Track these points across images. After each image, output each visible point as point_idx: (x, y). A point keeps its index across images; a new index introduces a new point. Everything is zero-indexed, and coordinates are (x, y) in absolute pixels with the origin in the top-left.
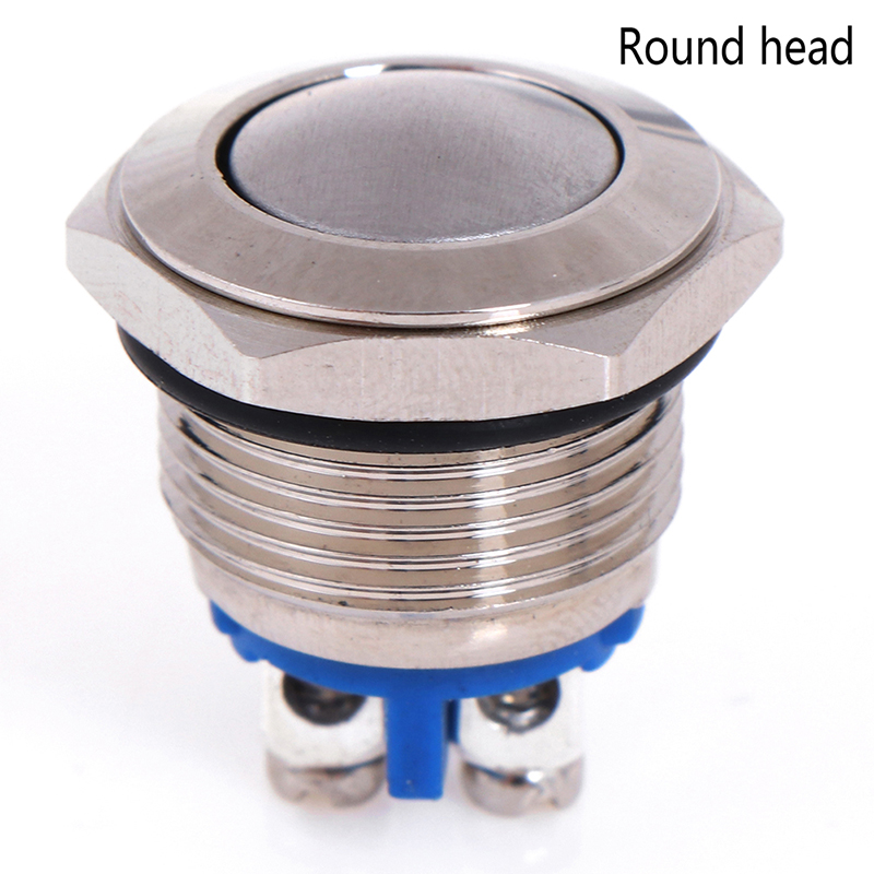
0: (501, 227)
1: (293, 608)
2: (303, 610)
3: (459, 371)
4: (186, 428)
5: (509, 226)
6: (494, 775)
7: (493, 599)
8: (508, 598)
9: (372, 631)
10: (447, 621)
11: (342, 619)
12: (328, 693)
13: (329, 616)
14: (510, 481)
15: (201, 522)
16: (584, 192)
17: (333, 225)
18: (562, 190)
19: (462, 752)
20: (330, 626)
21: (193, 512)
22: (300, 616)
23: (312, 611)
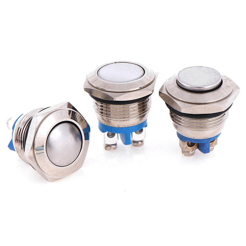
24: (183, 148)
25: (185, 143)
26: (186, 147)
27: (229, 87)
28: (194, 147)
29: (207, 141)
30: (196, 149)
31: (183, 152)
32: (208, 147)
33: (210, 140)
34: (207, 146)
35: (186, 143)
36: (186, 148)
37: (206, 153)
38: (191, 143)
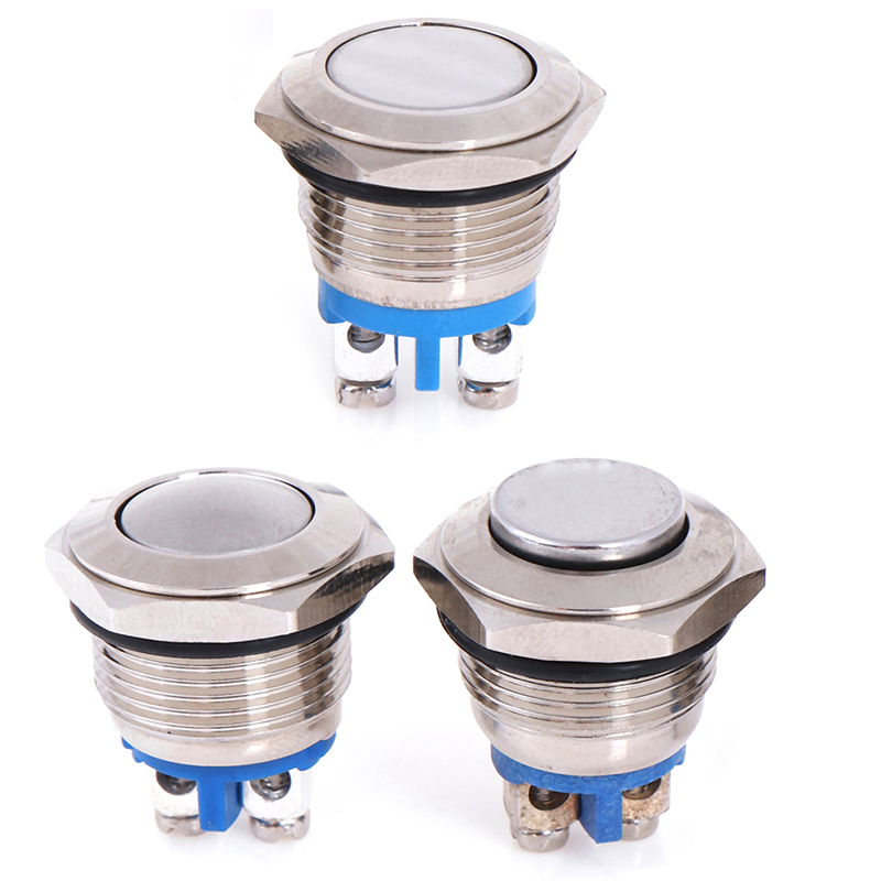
0: (242, 549)
1: (148, 735)
2: (152, 736)
3: (214, 618)
4: (106, 653)
5: (246, 548)
6: (260, 821)
7: (257, 730)
8: (270, 728)
9: (185, 747)
10: (221, 742)
11: (170, 740)
12: (182, 780)
13: (165, 739)
14: (267, 670)
15: (114, 697)
16: (288, 533)
17: (161, 546)
18: (276, 531)
19: (246, 810)
20: (165, 744)
21: (110, 693)
22: (151, 738)
23: (156, 736)
24: (513, 812)
25: (518, 793)
26: (524, 808)
27: (712, 555)
28: (560, 810)
29: (610, 785)
30: (571, 820)
31: (516, 833)
32: (612, 812)
33: (620, 784)
34: (610, 808)
35: (526, 789)
36: (522, 815)
37: (606, 841)
38: (552, 794)
